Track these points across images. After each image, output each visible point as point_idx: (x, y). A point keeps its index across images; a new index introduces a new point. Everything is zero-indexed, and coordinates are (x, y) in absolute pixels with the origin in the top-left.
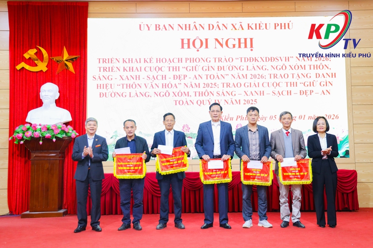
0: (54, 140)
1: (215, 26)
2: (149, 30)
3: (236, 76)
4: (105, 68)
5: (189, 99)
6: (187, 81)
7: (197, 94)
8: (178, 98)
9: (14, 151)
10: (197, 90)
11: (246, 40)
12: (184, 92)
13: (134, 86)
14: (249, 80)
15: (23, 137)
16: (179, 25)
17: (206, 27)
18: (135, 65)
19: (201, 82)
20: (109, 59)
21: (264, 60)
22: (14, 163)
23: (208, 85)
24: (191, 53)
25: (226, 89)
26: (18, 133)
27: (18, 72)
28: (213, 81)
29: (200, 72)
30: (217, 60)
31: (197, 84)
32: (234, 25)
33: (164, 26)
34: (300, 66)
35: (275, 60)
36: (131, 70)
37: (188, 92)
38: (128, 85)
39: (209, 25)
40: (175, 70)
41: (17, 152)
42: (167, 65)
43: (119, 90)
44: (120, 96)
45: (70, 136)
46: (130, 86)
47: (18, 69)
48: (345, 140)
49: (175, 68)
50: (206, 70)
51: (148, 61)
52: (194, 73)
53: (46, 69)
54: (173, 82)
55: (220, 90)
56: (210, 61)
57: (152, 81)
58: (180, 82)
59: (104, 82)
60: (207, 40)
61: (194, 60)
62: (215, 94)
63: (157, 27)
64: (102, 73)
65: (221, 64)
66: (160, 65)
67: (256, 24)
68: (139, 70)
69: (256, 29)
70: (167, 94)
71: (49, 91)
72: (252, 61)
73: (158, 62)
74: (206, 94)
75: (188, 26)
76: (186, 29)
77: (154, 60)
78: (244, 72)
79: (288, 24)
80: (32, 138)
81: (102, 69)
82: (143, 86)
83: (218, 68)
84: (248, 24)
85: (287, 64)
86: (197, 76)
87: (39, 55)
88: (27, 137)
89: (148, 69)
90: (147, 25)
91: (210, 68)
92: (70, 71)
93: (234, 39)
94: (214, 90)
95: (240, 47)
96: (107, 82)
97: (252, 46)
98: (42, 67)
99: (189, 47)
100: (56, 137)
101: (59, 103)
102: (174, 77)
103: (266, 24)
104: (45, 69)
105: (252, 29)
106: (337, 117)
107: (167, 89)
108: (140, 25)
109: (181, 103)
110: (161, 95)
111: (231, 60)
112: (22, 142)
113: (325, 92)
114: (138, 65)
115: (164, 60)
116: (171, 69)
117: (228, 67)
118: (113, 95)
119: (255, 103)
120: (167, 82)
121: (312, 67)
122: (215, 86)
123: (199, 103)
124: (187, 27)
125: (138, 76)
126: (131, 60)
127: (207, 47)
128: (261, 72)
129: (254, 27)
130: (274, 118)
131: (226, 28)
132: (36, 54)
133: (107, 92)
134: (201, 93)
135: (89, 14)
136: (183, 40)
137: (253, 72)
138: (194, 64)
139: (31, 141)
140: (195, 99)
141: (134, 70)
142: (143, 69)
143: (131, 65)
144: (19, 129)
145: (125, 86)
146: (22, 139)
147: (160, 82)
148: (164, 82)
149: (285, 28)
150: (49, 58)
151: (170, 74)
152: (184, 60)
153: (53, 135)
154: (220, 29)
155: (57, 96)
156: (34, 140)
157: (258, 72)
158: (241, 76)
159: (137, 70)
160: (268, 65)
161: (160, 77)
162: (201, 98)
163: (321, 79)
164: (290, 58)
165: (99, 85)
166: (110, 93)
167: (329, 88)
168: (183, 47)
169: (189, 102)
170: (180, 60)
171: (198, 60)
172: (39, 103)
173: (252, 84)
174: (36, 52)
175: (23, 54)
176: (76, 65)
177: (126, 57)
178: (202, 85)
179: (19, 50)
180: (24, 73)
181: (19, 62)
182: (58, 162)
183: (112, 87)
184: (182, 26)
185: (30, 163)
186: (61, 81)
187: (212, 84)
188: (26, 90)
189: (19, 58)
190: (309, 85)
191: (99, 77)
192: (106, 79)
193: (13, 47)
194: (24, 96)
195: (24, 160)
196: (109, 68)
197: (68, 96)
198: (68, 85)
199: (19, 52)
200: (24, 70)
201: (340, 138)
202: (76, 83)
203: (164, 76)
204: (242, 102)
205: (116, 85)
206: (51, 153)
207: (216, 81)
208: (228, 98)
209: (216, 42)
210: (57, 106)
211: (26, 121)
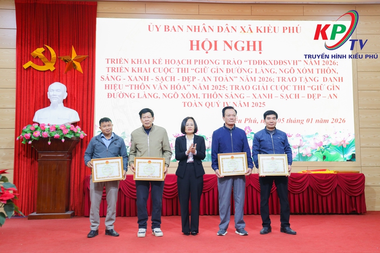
0: (63, 140)
1: (224, 28)
2: (158, 30)
3: (245, 79)
4: (113, 69)
5: (197, 101)
6: (196, 83)
7: (206, 96)
8: (187, 100)
9: (20, 151)
10: (206, 91)
11: (254, 42)
12: (193, 94)
13: (142, 87)
14: (257, 83)
15: (31, 137)
16: (188, 26)
17: (215, 29)
18: (144, 66)
19: (210, 84)
20: (117, 59)
21: (273, 63)
22: (20, 164)
23: (216, 87)
24: (200, 54)
25: (234, 92)
26: (26, 133)
27: (25, 71)
28: (222, 83)
29: (209, 74)
30: (226, 62)
31: (206, 86)
32: (243, 27)
33: (173, 27)
34: (307, 70)
35: (284, 63)
36: (140, 71)
37: (197, 94)
38: (137, 86)
39: (218, 27)
40: (183, 71)
41: (23, 152)
42: (175, 66)
43: (127, 90)
44: (128, 97)
45: (78, 137)
46: (138, 87)
47: (25, 68)
48: (351, 144)
49: (183, 69)
50: (215, 72)
51: (157, 62)
52: (203, 75)
53: (54, 68)
54: (182, 84)
55: (229, 92)
56: (219, 63)
57: (160, 82)
58: (189, 84)
59: (112, 82)
60: (216, 42)
61: (203, 62)
62: (224, 96)
63: (167, 28)
64: (110, 74)
65: (230, 67)
66: (169, 66)
67: (265, 27)
68: (148, 71)
69: (265, 32)
70: (176, 96)
71: (57, 91)
72: (260, 63)
73: (167, 63)
74: (215, 96)
75: (197, 28)
76: (195, 31)
77: (163, 62)
78: (253, 75)
79: (297, 28)
80: (40, 138)
81: (110, 70)
82: (152, 87)
83: (227, 71)
84: (257, 27)
85: (295, 67)
86: (206, 78)
87: (47, 53)
88: (35, 137)
89: (156, 70)
90: (156, 26)
91: (219, 70)
92: (78, 71)
93: (243, 42)
94: (223, 92)
95: (248, 49)
96: (116, 82)
97: (260, 49)
98: (50, 67)
99: (198, 49)
100: (65, 138)
101: (66, 103)
102: (183, 79)
103: (275, 27)
104: (52, 69)
105: (261, 32)
106: (344, 121)
107: (176, 90)
108: (149, 26)
109: (190, 104)
110: (170, 97)
111: (239, 62)
112: (30, 142)
113: (332, 96)
114: (147, 66)
115: (173, 62)
116: (180, 70)
117: (236, 69)
118: (121, 95)
119: (263, 105)
120: (175, 83)
121: (320, 71)
122: (223, 88)
123: (208, 105)
124: (197, 29)
125: (146, 77)
126: (139, 60)
127: (216, 49)
128: (269, 75)
129: (262, 30)
130: (282, 121)
131: (235, 31)
132: (43, 53)
133: (115, 92)
134: (209, 95)
135: (97, 14)
136: (192, 42)
137: (262, 75)
138: (203, 66)
139: (38, 141)
140: (203, 101)
141: (143, 71)
142: (151, 70)
143: (139, 66)
144: (27, 129)
145: (133, 87)
146: (30, 139)
147: (169, 83)
148: (173, 83)
149: (293, 32)
150: (57, 57)
151: (179, 76)
152: (193, 62)
153: (62, 136)
154: (229, 32)
155: (65, 95)
156: (43, 140)
157: (266, 75)
158: (249, 79)
159: (146, 71)
160: (277, 68)
161: (169, 79)
162: (210, 100)
163: (329, 83)
164: (298, 62)
165: (107, 86)
166: (118, 94)
167: (336, 92)
168: (192, 49)
169: (197, 104)
170: (189, 62)
171: (206, 62)
172: (46, 103)
173: (261, 87)
174: (44, 51)
175: (30, 52)
176: (84, 65)
177: (135, 58)
178: (211, 87)
179: (26, 48)
180: (31, 72)
181: (26, 61)
182: (66, 162)
183: (121, 88)
184: (191, 27)
185: (37, 163)
186: (68, 81)
187: (221, 86)
188: (33, 90)
189: (26, 57)
190: (317, 89)
191: (107, 77)
192: (114, 79)
193: (20, 46)
194: (31, 95)
195: (30, 161)
196: (118, 68)
197: (76, 96)
198: (76, 85)
199: (26, 51)
200: (32, 69)
201: (346, 142)
202: (84, 83)
203: (173, 78)
204: (251, 105)
205: (124, 86)
206: (59, 153)
207: (225, 83)
208: (237, 100)
209: (225, 44)
210: (64, 106)
211: (34, 120)
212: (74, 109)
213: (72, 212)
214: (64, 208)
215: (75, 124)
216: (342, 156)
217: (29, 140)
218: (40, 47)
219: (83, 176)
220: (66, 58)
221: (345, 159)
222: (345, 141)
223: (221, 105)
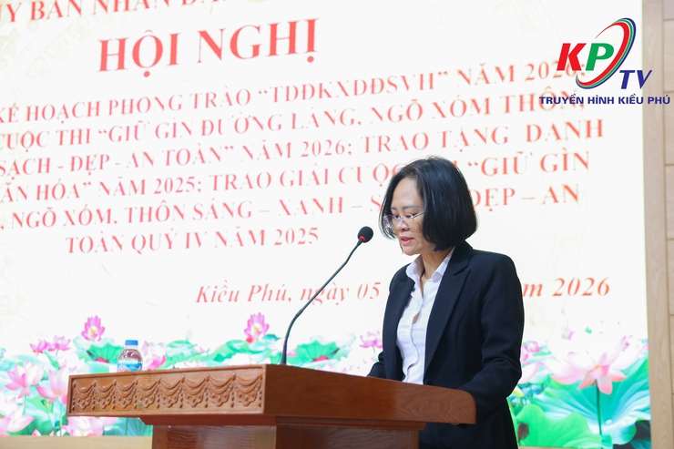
2: (13, 19)
3: (257, 150)
7: (137, 215)
8: (79, 231)
10: (136, 201)
11: (292, 27)
12: (99, 212)
14: (295, 163)
19: (146, 172)
21: (350, 89)
23: (169, 185)
24: (127, 83)
25: (223, 195)
28: (184, 171)
29: (147, 142)
30: (202, 100)
31: (138, 184)
33: (55, 4)
34: (469, 104)
35: (387, 86)
40: (75, 140)
42: (55, 125)
48: (634, 379)
49: (76, 133)
50: (167, 135)
51: (6, 115)
52: (132, 146)
54: (70, 178)
55: (206, 198)
56: (180, 106)
57: (9, 180)
58: (87, 179)
60: (174, 38)
61: (134, 106)
62: (189, 213)
63: (36, 10)
65: (212, 114)
66: (36, 126)
70: (49, 218)
72: (309, 95)
77: (20, 114)
78: (282, 138)
83: (204, 127)
85: (426, 97)
86: (140, 158)
90: (9, 6)
91: (179, 127)
93: (259, 29)
94: (186, 201)
95: (273, 52)
97: (311, 47)
99: (122, 65)
102: (73, 163)
106: (604, 288)
107: (51, 201)
109: (86, 245)
110: (32, 222)
111: (243, 97)
113: (559, 192)
116: (67, 137)
117: (232, 122)
119: (312, 239)
121: (515, 104)
122: (189, 187)
124: (121, 3)
127: (173, 61)
128: (337, 133)
130: (371, 292)
134: (146, 210)
138: (131, 120)
140: (126, 231)
147: (32, 181)
151: (60, 155)
152: (104, 108)
157: (328, 131)
158: (272, 151)
160: (362, 105)
161: (32, 167)
163: (547, 145)
164: (436, 77)
167: (575, 175)
168: (104, 67)
169: (109, 242)
170: (93, 109)
173: (307, 177)
178: (151, 186)
187: (181, 180)
190: (501, 170)
201: (612, 372)
203: (44, 162)
204: (271, 237)
207: (194, 168)
208: (228, 225)
209: (203, 41)
216: (594, 428)
221: (606, 440)
222: (605, 369)
223: (179, 241)
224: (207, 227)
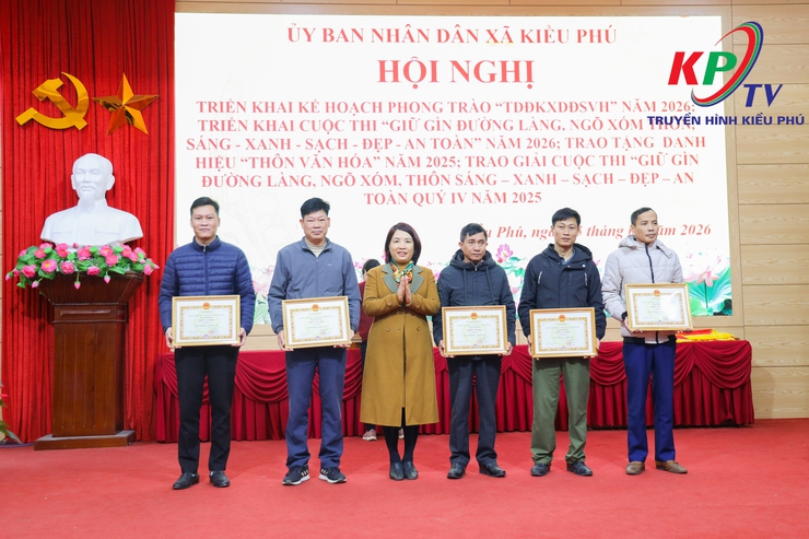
0: (107, 278)
1: (452, 33)
2: (309, 40)
3: (497, 142)
4: (214, 123)
5: (396, 191)
6: (393, 152)
7: (415, 180)
8: (373, 190)
9: (15, 303)
10: (414, 171)
11: (517, 64)
12: (387, 177)
13: (278, 162)
14: (523, 152)
15: (37, 273)
16: (374, 30)
17: (433, 36)
18: (279, 117)
19: (423, 154)
20: (222, 103)
21: (557, 108)
22: (15, 330)
23: (437, 162)
24: (401, 91)
25: (475, 170)
26: (26, 263)
27: (22, 130)
28: (449, 153)
29: (420, 132)
30: (456, 107)
31: (414, 160)
32: (493, 32)
33: (342, 31)
34: (630, 122)
35: (580, 108)
36: (271, 128)
37: (395, 177)
38: (265, 160)
39: (439, 31)
40: (366, 128)
41: (21, 306)
42: (348, 116)
43: (245, 170)
44: (247, 183)
45: (140, 272)
46: (269, 163)
47: (21, 124)
48: (724, 278)
49: (365, 123)
50: (433, 128)
51: (309, 107)
52: (408, 134)
53: (85, 124)
54: (363, 154)
55: (464, 171)
56: (441, 110)
57: (316, 153)
58: (377, 155)
59: (211, 153)
60: (434, 64)
61: (407, 107)
62: (453, 180)
63: (328, 35)
64: (208, 134)
65: (465, 117)
66: (334, 117)
67: (539, 31)
68: (289, 127)
69: (539, 41)
70: (350, 180)
71: (92, 173)
72: (530, 109)
73: (330, 110)
74: (434, 180)
75: (393, 33)
76: (389, 40)
77: (321, 107)
78: (515, 134)
79: (607, 31)
80: (57, 274)
81: (207, 125)
82: (297, 162)
83: (459, 125)
84: (523, 31)
85: (604, 117)
86: (414, 143)
87: (67, 90)
88: (45, 273)
89: (307, 126)
90: (305, 30)
91: (441, 123)
92: (136, 129)
93: (493, 63)
94: (451, 172)
95: (504, 79)
96: (219, 152)
97: (529, 78)
98: (77, 120)
99: (396, 79)
100: (111, 273)
101: (113, 198)
102: (365, 144)
103: (560, 31)
104: (80, 125)
105: (531, 41)
106: (708, 230)
107: (350, 169)
108: (290, 30)
109: (380, 199)
110: (337, 183)
111: (485, 107)
112: (35, 284)
113: (683, 177)
114: (287, 117)
115: (343, 107)
116: (358, 125)
117: (479, 123)
118: (232, 181)
119: (538, 199)
120: (348, 153)
122: (452, 163)
123: (418, 199)
124: (392, 36)
125: (286, 142)
126: (270, 105)
127: (434, 79)
128: (549, 134)
129: (533, 36)
131: (476, 39)
132: (60, 90)
133: (219, 175)
134: (422, 178)
135: (177, 4)
136: (382, 63)
137: (534, 135)
138: (407, 116)
139: (54, 281)
140: (409, 191)
141: (277, 128)
142: (297, 126)
143: (270, 116)
144: (28, 255)
145: (258, 163)
146: (36, 277)
147: (334, 154)
148: (343, 153)
149: (600, 41)
150: (90, 100)
151: (356, 138)
152: (385, 107)
153: (105, 269)
154: (462, 41)
155: (110, 182)
156: (62, 280)
157: (543, 133)
158: (507, 143)
159: (285, 127)
160: (565, 118)
162: (423, 189)
163: (675, 150)
164: (610, 104)
165: (201, 160)
166: (225, 178)
167: (691, 168)
168: (383, 79)
169: (397, 198)
170: (377, 107)
171: (415, 107)
172: (69, 199)
173: (531, 160)
174: (62, 86)
175: (32, 89)
176: (150, 115)
177: (260, 99)
178: (424, 162)
179: (22, 79)
180: (34, 132)
181: (22, 108)
182: (115, 326)
183: (231, 165)
184: (380, 32)
185: (52, 329)
186: (117, 151)
187: (446, 158)
188: (39, 171)
189: (22, 99)
190: (650, 163)
191: (201, 141)
192: (215, 146)
193: (9, 75)
194: (36, 181)
195: (37, 324)
196: (223, 122)
197: (133, 184)
198: (133, 159)
199: (22, 86)
200: (35, 125)
201: (713, 275)
202: (150, 154)
203: (342, 142)
204: (510, 198)
205: (238, 161)
206: (99, 308)
207: (454, 152)
208: (480, 189)
209: (455, 69)
210: (109, 205)
211: (42, 237)
212: (131, 212)
213: (130, 432)
214: (113, 425)
215: (132, 244)
216: (704, 305)
217: (33, 279)
218: (52, 78)
219: (151, 356)
220: (110, 100)
221: (710, 310)
222: (709, 273)
223: (447, 199)
224: (466, 189)
